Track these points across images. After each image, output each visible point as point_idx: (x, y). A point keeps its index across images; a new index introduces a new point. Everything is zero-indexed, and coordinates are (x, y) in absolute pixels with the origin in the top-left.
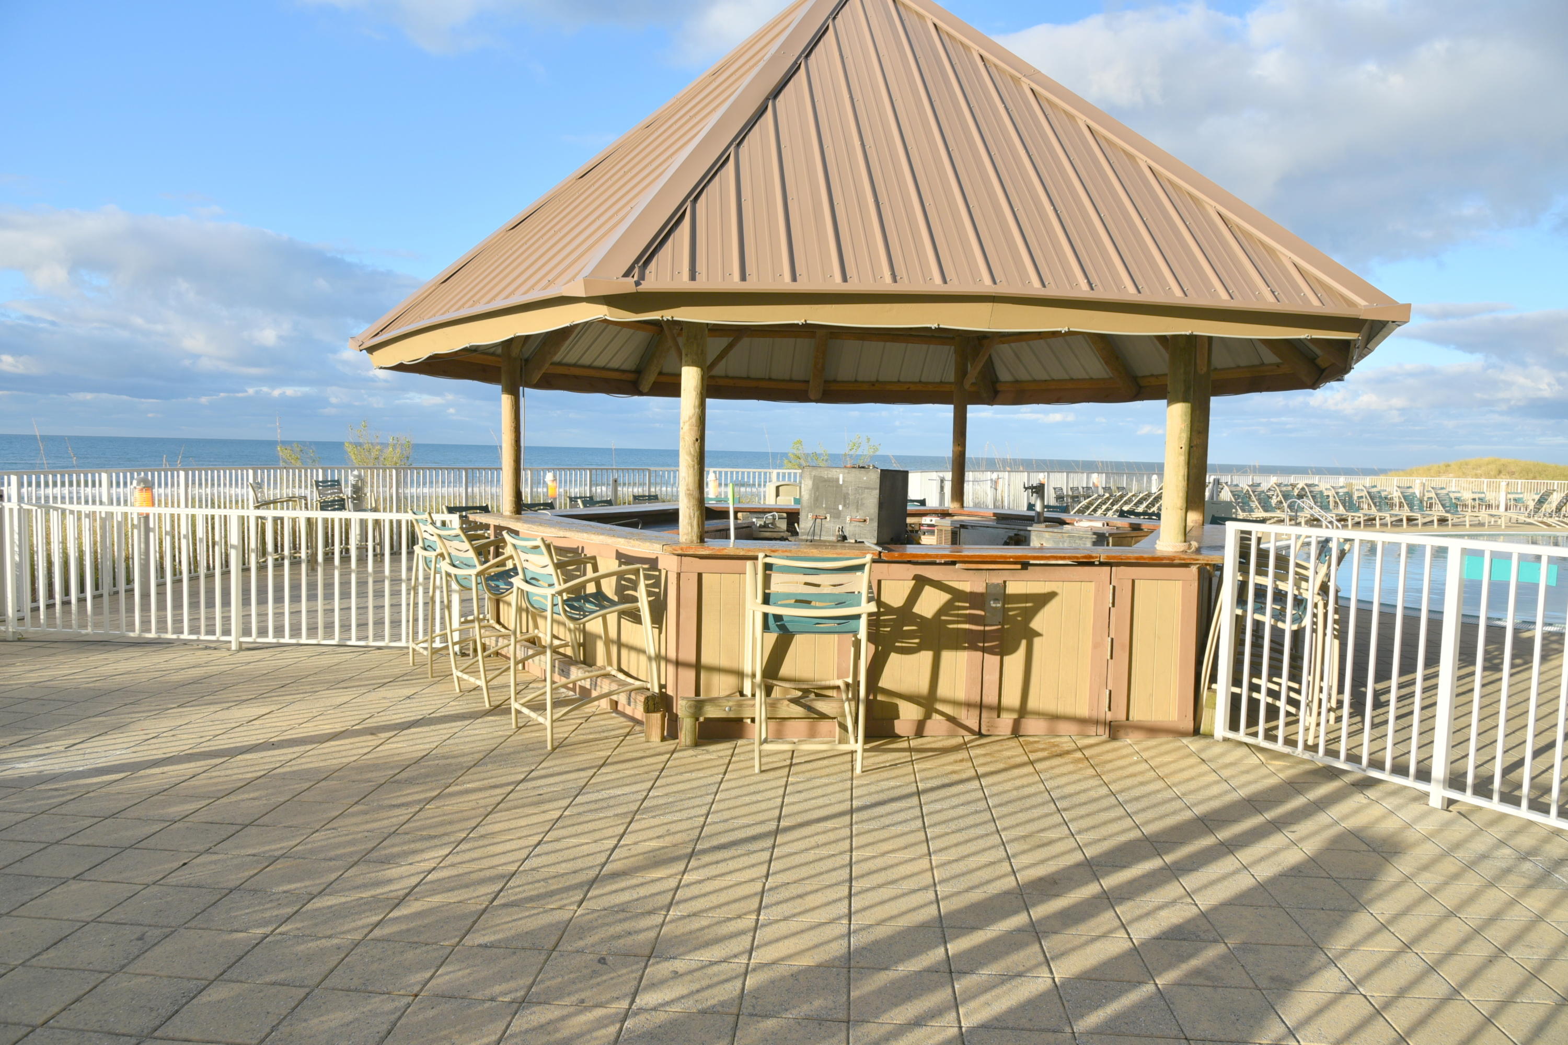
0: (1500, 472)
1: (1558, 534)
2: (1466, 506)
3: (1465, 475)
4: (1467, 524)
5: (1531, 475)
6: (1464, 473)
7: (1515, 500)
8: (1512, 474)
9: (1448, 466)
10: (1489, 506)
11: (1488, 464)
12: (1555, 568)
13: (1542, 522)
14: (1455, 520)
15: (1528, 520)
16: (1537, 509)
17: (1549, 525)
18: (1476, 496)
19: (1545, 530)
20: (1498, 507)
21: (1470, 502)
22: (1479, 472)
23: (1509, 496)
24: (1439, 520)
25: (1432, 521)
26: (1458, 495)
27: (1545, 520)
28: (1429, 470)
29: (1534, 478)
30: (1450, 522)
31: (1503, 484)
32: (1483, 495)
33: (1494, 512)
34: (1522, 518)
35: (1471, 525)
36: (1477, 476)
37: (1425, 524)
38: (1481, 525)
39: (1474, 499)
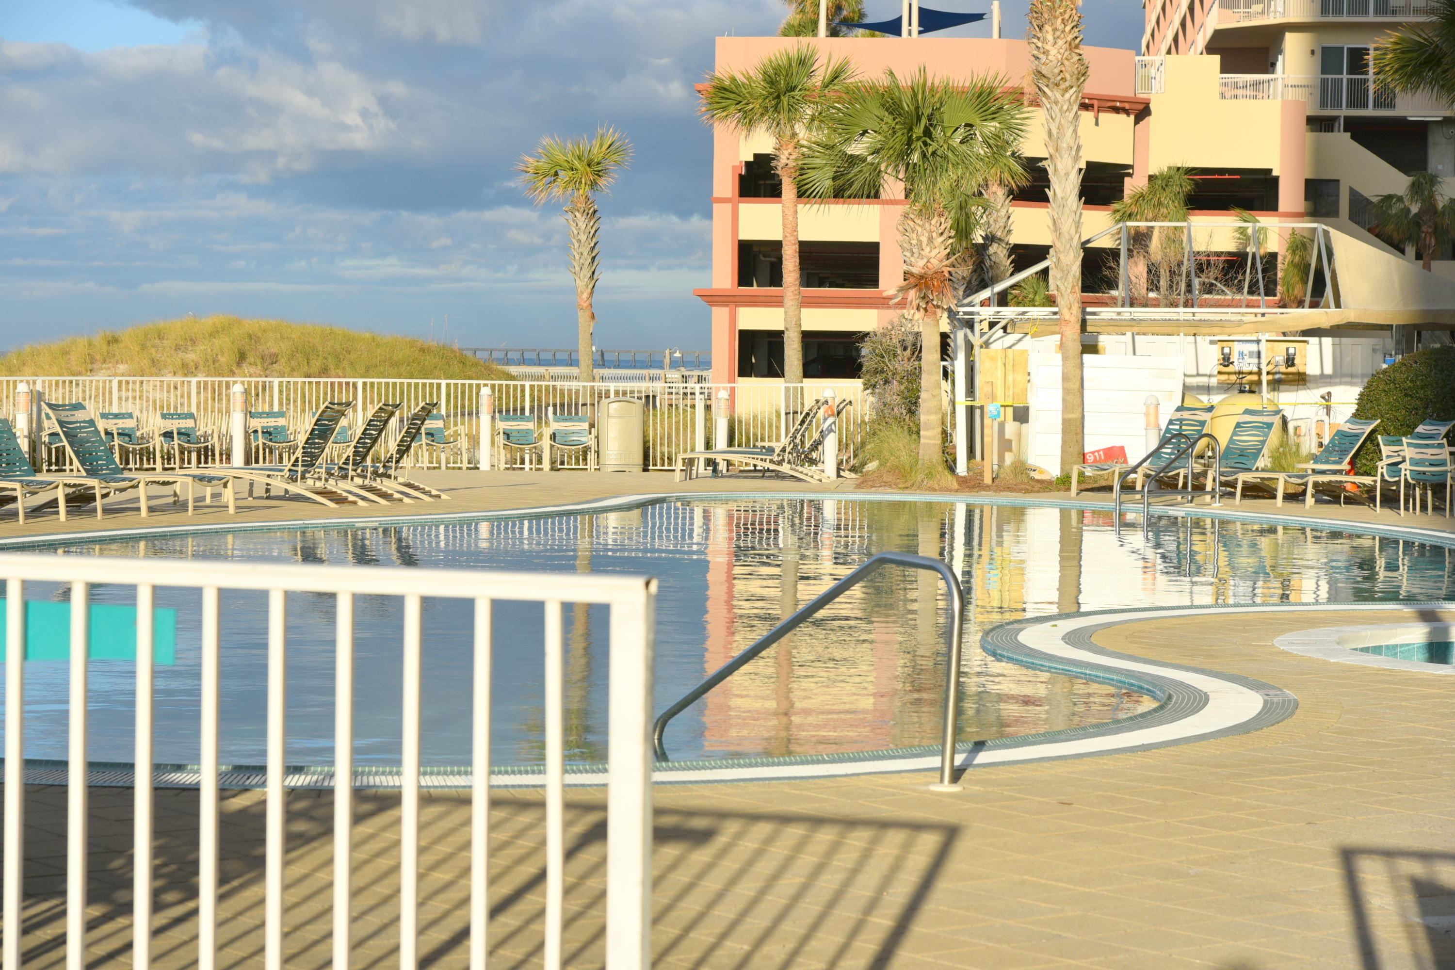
0: (242, 357)
1: (359, 522)
2: (148, 454)
3: (156, 367)
4: (143, 505)
5: (316, 364)
6: (153, 362)
7: (267, 433)
8: (269, 362)
9: (113, 341)
10: (206, 454)
11: (213, 334)
12: (168, 615)
13: (324, 493)
14: (114, 498)
15: (296, 489)
16: (311, 458)
17: (340, 500)
18: (174, 425)
19: (332, 514)
20: (227, 455)
21: (157, 443)
22: (191, 357)
23: (257, 424)
24: (69, 499)
25: (54, 503)
26: (129, 424)
27: (331, 485)
28: (65, 353)
29: (324, 372)
30: (99, 503)
31: (237, 389)
32: (190, 423)
33: (215, 469)
34: (279, 485)
35: (151, 509)
36: (187, 370)
37: (36, 512)
38: (179, 506)
39: (168, 435)
